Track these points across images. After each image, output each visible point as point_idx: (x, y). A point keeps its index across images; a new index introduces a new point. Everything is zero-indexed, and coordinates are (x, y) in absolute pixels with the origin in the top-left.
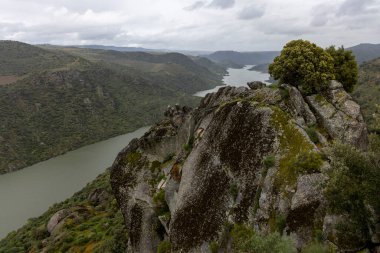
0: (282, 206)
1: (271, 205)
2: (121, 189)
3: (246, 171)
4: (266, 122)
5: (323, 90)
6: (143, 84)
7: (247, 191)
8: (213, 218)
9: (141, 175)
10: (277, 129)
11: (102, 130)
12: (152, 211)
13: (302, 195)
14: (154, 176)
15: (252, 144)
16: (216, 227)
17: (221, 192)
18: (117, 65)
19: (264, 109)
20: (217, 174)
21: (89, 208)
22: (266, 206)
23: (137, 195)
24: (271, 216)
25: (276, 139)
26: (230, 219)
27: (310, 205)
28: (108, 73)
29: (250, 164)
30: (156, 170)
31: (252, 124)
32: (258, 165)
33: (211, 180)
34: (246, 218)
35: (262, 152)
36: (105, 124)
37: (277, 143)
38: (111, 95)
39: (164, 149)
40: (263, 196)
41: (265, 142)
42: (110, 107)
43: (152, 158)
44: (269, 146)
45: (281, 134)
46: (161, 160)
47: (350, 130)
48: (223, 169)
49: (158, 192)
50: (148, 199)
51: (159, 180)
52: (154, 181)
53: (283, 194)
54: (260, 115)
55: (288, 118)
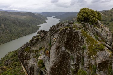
0: (93, 62)
1: (89, 62)
2: (25, 61)
3: (76, 51)
4: (80, 34)
5: (95, 24)
6: (19, 23)
7: (78, 58)
8: (66, 68)
9: (31, 55)
10: (84, 37)
11: (5, 39)
12: (38, 67)
13: (101, 58)
14: (36, 55)
15: (76, 42)
16: (68, 71)
17: (67, 59)
18: (9, 17)
19: (78, 30)
20: (65, 53)
21: (5, 67)
22: (87, 63)
23: (31, 62)
24: (90, 66)
25: (85, 40)
26: (73, 68)
27: (105, 62)
28: (6, 19)
29: (77, 49)
30: (37, 53)
31: (75, 35)
32: (80, 49)
33: (63, 55)
34: (79, 67)
35: (81, 45)
36: (6, 37)
37: (85, 41)
38: (7, 27)
39: (38, 46)
40: (85, 59)
41: (81, 41)
42: (8, 31)
43: (34, 49)
44: (83, 42)
45: (86, 38)
46: (38, 49)
47: (109, 36)
48: (67, 51)
49: (39, 61)
50: (35, 63)
51: (39, 56)
52: (37, 57)
53: (92, 58)
54: (77, 32)
55: (87, 33)
